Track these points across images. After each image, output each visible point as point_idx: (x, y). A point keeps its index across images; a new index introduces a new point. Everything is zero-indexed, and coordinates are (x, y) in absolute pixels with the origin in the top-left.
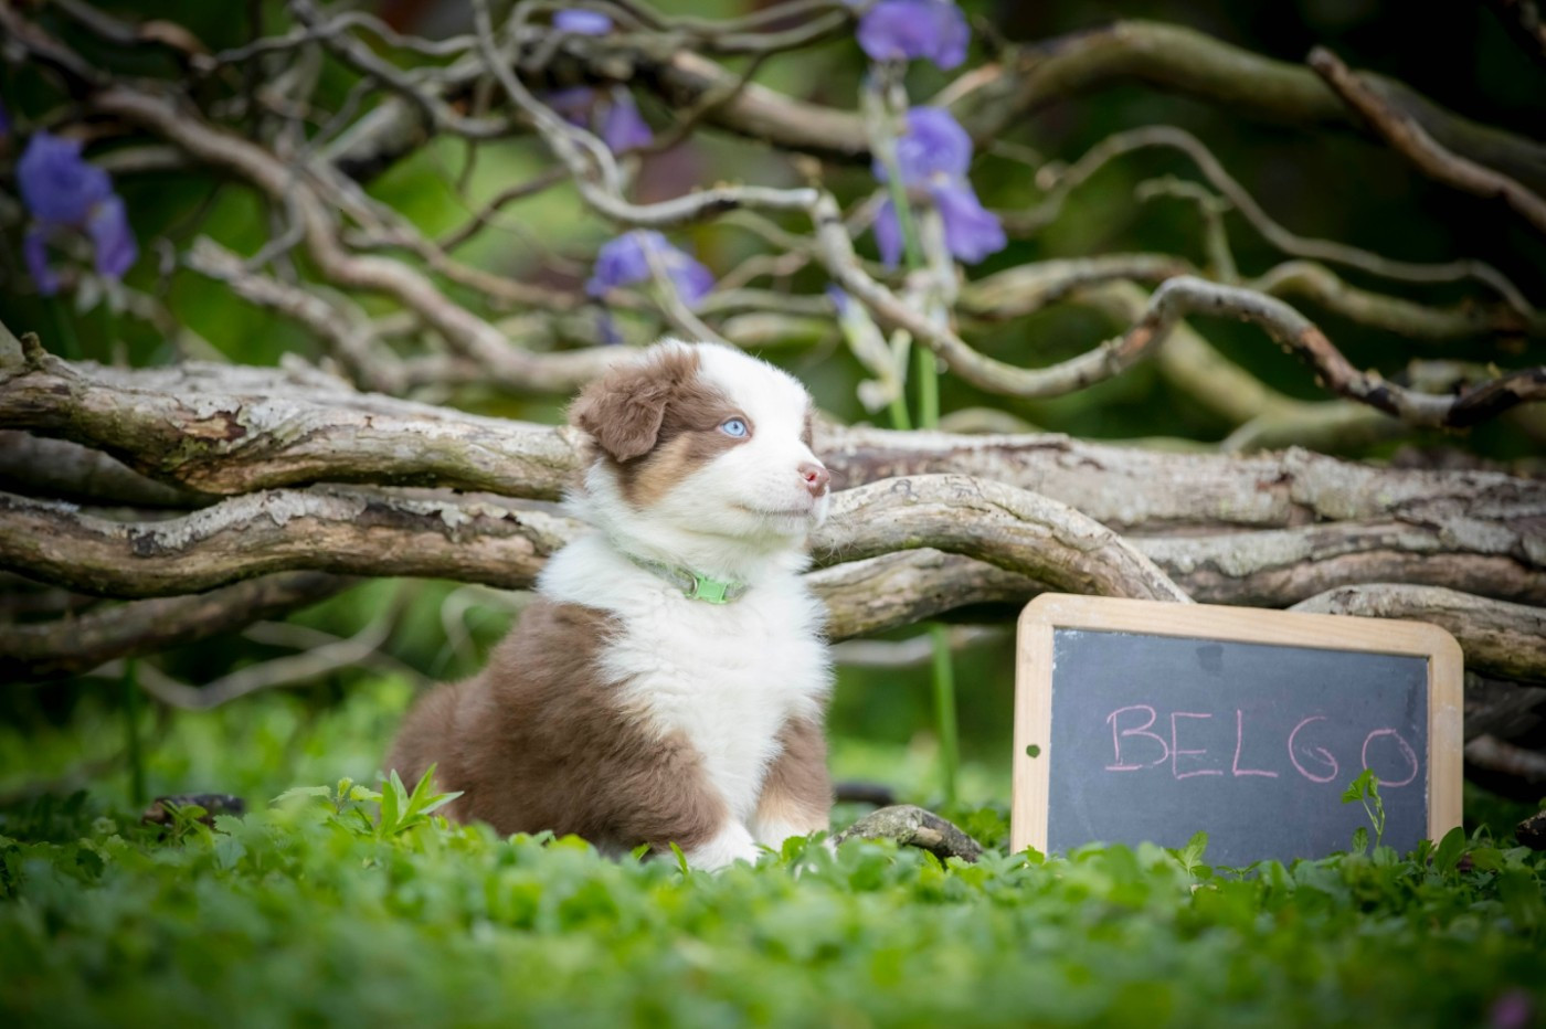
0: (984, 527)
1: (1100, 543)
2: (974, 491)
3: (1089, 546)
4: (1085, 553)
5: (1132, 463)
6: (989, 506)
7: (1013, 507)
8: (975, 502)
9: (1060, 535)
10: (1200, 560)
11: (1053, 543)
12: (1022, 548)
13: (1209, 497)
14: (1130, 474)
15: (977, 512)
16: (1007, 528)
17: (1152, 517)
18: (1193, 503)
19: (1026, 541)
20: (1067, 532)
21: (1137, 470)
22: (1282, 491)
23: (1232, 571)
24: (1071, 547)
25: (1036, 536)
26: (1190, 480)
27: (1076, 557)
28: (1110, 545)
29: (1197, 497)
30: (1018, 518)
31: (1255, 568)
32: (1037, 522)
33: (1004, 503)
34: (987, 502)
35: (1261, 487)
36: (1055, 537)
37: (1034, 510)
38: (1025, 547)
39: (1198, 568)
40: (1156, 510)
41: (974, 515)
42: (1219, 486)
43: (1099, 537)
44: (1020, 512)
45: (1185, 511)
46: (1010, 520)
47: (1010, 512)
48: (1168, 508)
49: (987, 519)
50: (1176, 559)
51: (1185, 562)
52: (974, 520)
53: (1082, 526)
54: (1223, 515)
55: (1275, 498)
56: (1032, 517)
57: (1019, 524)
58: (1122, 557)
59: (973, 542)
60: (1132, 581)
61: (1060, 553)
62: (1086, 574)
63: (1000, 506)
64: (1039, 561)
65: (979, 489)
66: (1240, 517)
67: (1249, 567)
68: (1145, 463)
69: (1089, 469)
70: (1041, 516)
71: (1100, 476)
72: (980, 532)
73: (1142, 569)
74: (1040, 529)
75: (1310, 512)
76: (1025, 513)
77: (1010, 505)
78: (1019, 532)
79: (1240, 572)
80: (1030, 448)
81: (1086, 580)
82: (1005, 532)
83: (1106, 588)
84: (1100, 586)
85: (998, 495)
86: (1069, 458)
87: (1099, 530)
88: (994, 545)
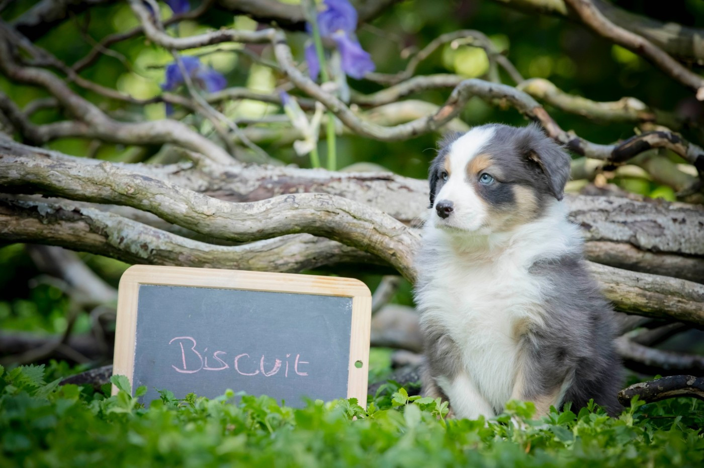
0: (335, 222)
1: (399, 232)
2: (331, 202)
3: (393, 233)
4: (391, 237)
6: (338, 211)
7: (352, 212)
8: (331, 209)
9: (377, 227)
11: (374, 232)
12: (357, 234)
14: (426, 194)
15: (332, 214)
16: (348, 223)
19: (359, 230)
20: (381, 226)
24: (384, 234)
25: (365, 228)
27: (386, 240)
28: (405, 233)
30: (355, 217)
32: (366, 221)
33: (347, 209)
34: (337, 208)
36: (375, 229)
37: (364, 214)
38: (359, 233)
41: (330, 215)
43: (399, 229)
44: (356, 214)
46: (350, 218)
47: (350, 214)
49: (337, 218)
52: (330, 218)
53: (390, 223)
56: (363, 217)
57: (355, 221)
58: (411, 239)
59: (329, 230)
61: (378, 237)
62: (391, 249)
63: (344, 211)
64: (366, 241)
65: (333, 202)
69: (404, 191)
70: (367, 217)
71: (410, 194)
72: (333, 225)
74: (367, 224)
76: (358, 215)
77: (350, 210)
78: (355, 225)
80: (372, 179)
81: (391, 252)
82: (347, 225)
83: (402, 257)
84: (399, 255)
85: (344, 205)
86: (393, 185)
87: (399, 225)
88: (341, 232)
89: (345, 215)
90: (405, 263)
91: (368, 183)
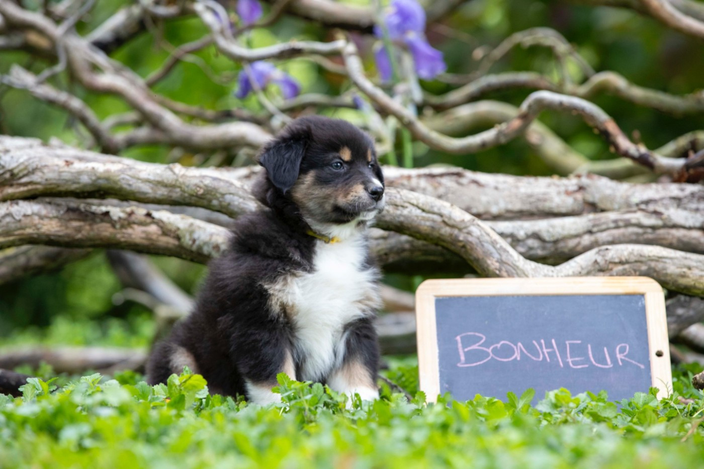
0: (404, 216)
1: (468, 224)
2: (398, 196)
3: (462, 226)
4: (460, 230)
5: (497, 182)
6: (406, 205)
7: (420, 205)
8: (399, 202)
9: (446, 220)
10: (530, 233)
11: (443, 225)
12: (425, 228)
13: (539, 200)
14: (496, 188)
15: (400, 208)
16: (417, 216)
17: (508, 211)
18: (530, 203)
19: (428, 223)
20: (450, 218)
21: (501, 186)
22: (579, 196)
23: (547, 239)
24: (453, 226)
25: (434, 221)
26: (529, 191)
27: (456, 232)
28: (474, 225)
29: (532, 200)
30: (423, 210)
31: (560, 237)
32: (434, 213)
33: (415, 202)
34: (405, 202)
35: (568, 193)
36: (444, 222)
37: (432, 207)
38: (428, 226)
39: (528, 237)
40: (510, 207)
41: (397, 209)
42: (544, 194)
43: (469, 221)
44: (424, 207)
45: (526, 207)
46: (419, 212)
47: (419, 208)
48: (517, 206)
49: (405, 212)
50: (516, 232)
51: (521, 234)
52: (398, 212)
53: (459, 215)
54: (547, 209)
55: (575, 200)
56: (431, 210)
57: (424, 214)
58: (480, 231)
59: (399, 224)
60: (486, 245)
61: (446, 230)
62: (460, 241)
63: (413, 205)
64: (436, 234)
65: (401, 196)
66: (556, 210)
67: (557, 236)
68: (505, 182)
69: (474, 186)
70: (436, 210)
71: (480, 190)
72: (402, 219)
73: (491, 238)
74: (436, 217)
75: (593, 207)
76: (427, 208)
77: (418, 203)
78: (424, 219)
79: (552, 239)
80: (442, 175)
81: (461, 244)
82: (415, 219)
83: (472, 249)
84: (468, 247)
85: (411, 199)
86: (464, 181)
87: (468, 217)
88: (410, 226)
89: (411, 208)
90: (475, 255)
91: (439, 179)
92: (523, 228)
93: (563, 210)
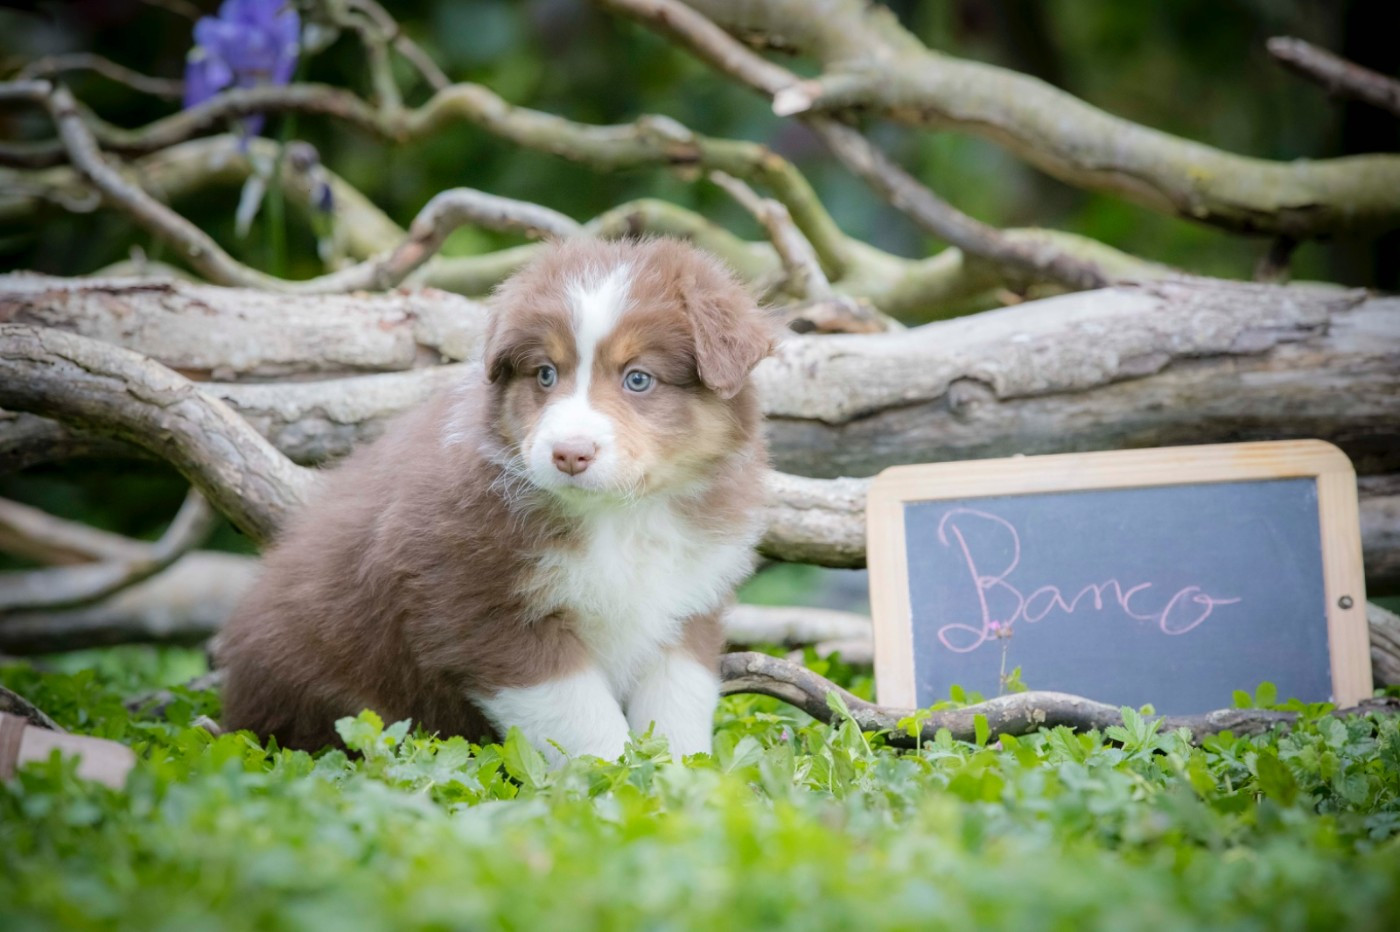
0: (48, 381)
1: (179, 396)
2: (36, 341)
3: (167, 399)
4: (163, 407)
5: (244, 304)
6: (51, 358)
7: (81, 359)
8: (36, 353)
9: (135, 388)
10: (307, 406)
11: (128, 398)
12: (93, 404)
13: (327, 340)
14: (242, 316)
15: (39, 365)
16: (74, 381)
17: (266, 362)
18: (311, 346)
19: (97, 395)
20: (142, 385)
21: (250, 312)
22: (405, 332)
23: (342, 418)
24: (148, 401)
25: (109, 391)
26: (308, 322)
27: (155, 412)
28: (190, 398)
29: (313, 339)
30: (88, 370)
31: (367, 415)
32: (110, 375)
33: (70, 354)
34: (49, 353)
35: (383, 325)
36: (130, 392)
37: (105, 362)
38: (97, 402)
39: (305, 414)
40: (270, 354)
41: (35, 368)
42: (338, 327)
43: (180, 390)
44: (89, 363)
45: (301, 355)
46: (77, 372)
47: (78, 365)
48: (284, 352)
49: (51, 373)
50: (279, 406)
51: (291, 409)
52: (36, 373)
53: (161, 379)
54: (343, 359)
55: (399, 338)
56: (104, 369)
57: (89, 377)
58: (204, 410)
59: (37, 398)
60: (214, 437)
61: (135, 409)
62: (165, 431)
63: (66, 358)
64: (114, 416)
65: (40, 340)
66: (361, 361)
67: (362, 413)
68: (259, 304)
69: (196, 312)
70: (113, 368)
71: (210, 319)
72: (43, 386)
73: (226, 423)
74: (113, 383)
75: (433, 353)
76: (94, 365)
77: (77, 356)
78: (89, 386)
79: (351, 419)
80: (132, 290)
81: (165, 437)
82: (72, 386)
83: (187, 445)
84: (180, 443)
85: (63, 346)
86: (176, 301)
87: (179, 382)
88: (60, 400)
89: (60, 364)
90: (194, 458)
91: (125, 299)
92: (293, 397)
93: (376, 361)
